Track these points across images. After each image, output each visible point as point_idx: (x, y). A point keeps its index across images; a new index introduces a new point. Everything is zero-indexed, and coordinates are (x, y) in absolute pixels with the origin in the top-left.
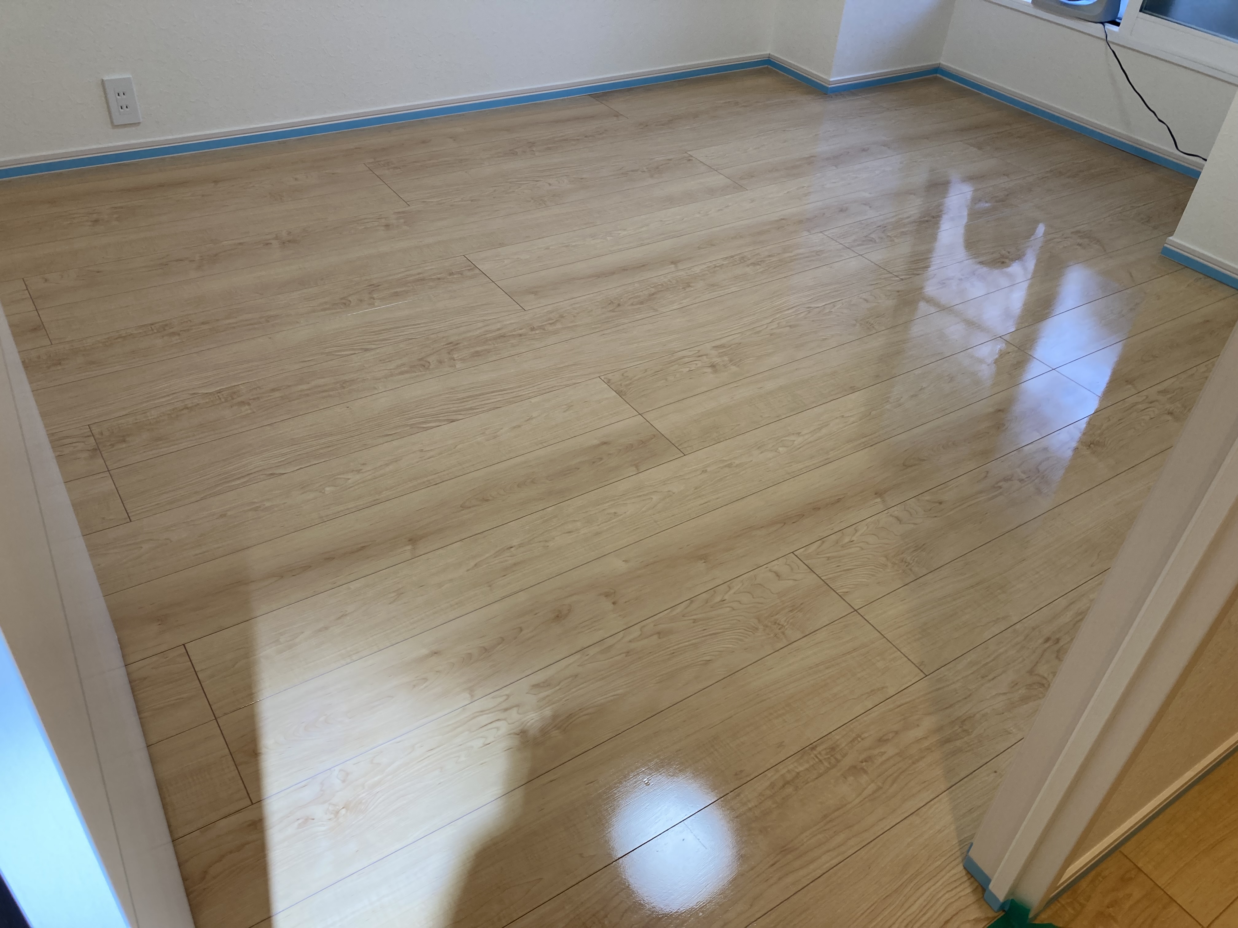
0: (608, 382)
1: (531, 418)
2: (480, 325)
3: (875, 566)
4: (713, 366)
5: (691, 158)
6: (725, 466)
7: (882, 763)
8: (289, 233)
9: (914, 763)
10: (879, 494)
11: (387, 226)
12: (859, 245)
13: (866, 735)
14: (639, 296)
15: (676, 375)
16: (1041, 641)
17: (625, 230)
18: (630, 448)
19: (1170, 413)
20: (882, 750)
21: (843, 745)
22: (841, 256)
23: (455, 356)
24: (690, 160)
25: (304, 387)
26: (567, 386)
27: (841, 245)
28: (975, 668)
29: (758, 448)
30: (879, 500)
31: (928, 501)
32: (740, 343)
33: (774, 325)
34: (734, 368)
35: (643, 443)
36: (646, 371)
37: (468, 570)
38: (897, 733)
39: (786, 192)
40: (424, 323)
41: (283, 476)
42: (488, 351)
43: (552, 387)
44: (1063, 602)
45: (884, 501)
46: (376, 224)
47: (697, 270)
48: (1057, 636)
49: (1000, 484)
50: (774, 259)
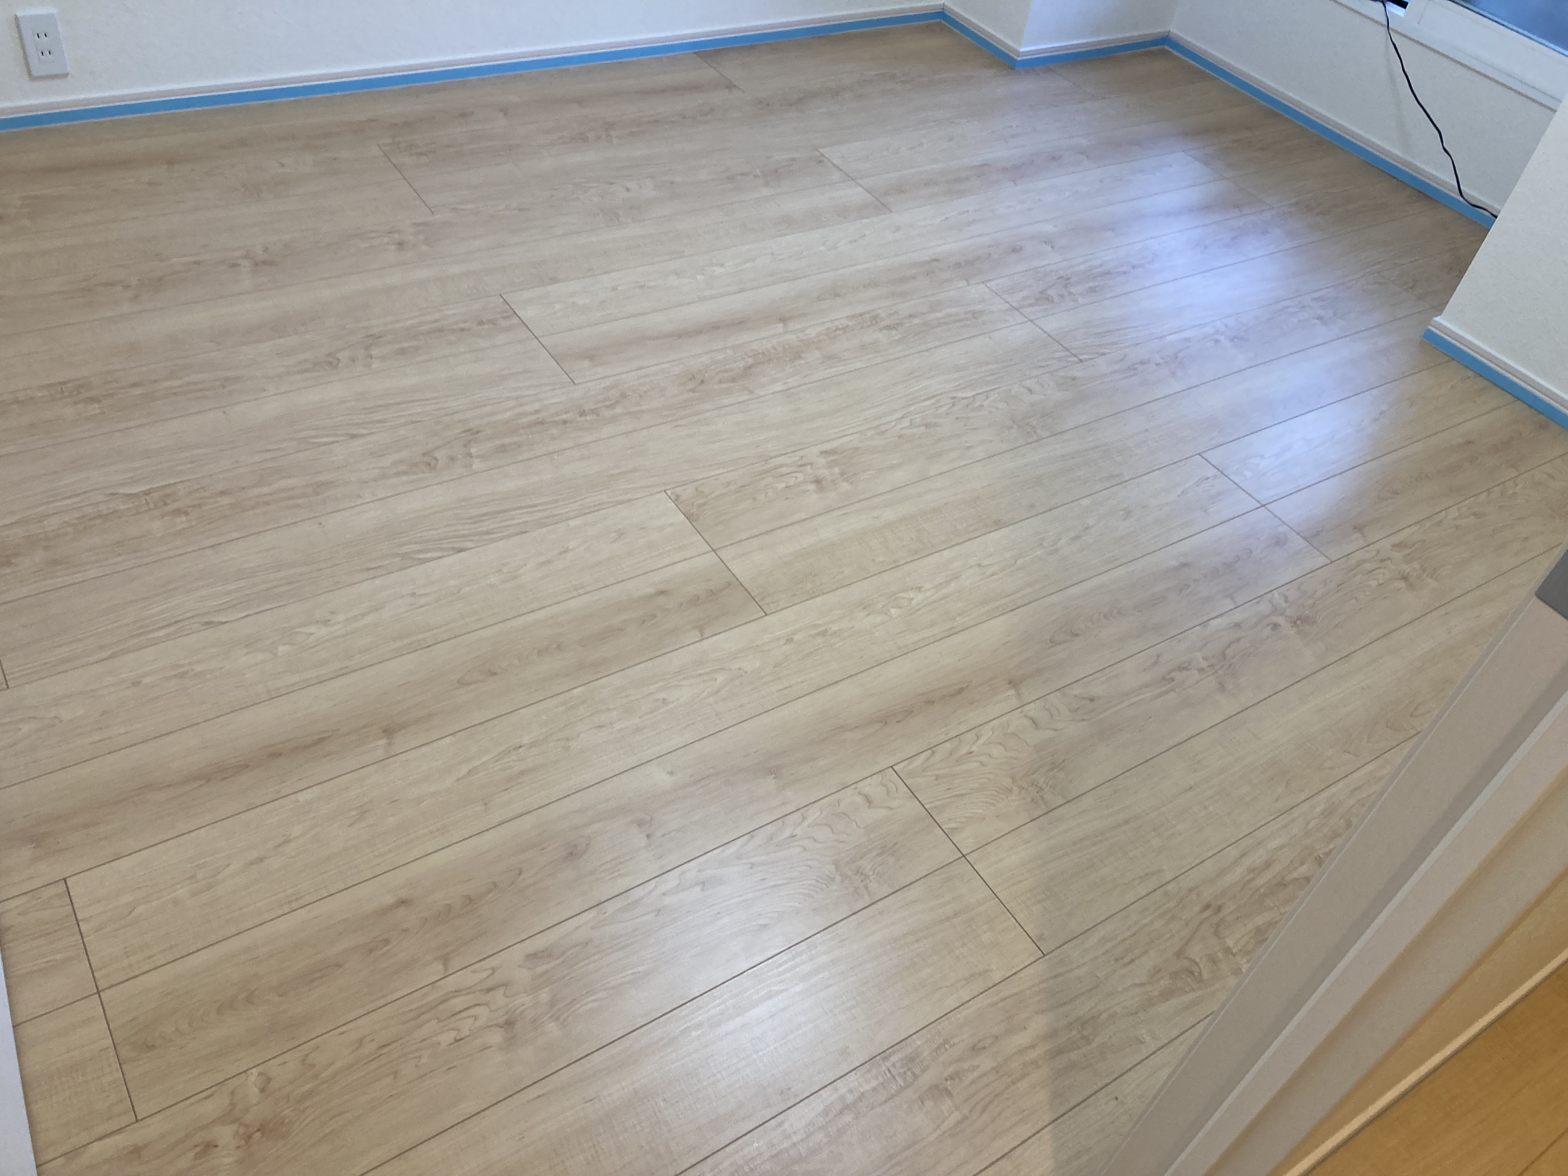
0: (676, 500)
1: (566, 551)
2: (512, 403)
3: (996, 791)
4: (818, 481)
5: (822, 158)
6: (818, 634)
7: (973, 1082)
8: (266, 250)
9: (1013, 1083)
10: (1013, 683)
11: (401, 245)
12: (1031, 305)
13: (956, 1040)
14: (730, 370)
15: (767, 493)
16: (1197, 909)
17: (722, 265)
18: (695, 601)
19: (1405, 578)
20: (975, 1063)
21: (926, 1053)
22: (1006, 321)
23: (473, 451)
24: (820, 162)
25: (265, 490)
26: (622, 503)
27: (1007, 304)
28: (1108, 946)
29: (864, 608)
30: (1012, 692)
31: (1075, 696)
32: (858, 448)
33: (905, 423)
34: (845, 486)
35: (713, 594)
36: (729, 484)
37: (458, 780)
38: (997, 1038)
39: (943, 218)
40: (437, 398)
41: (226, 626)
42: (519, 445)
43: (598, 505)
44: (1233, 852)
45: (1019, 694)
46: (386, 240)
47: (812, 333)
48: (1219, 903)
49: (1172, 675)
50: (916, 321)
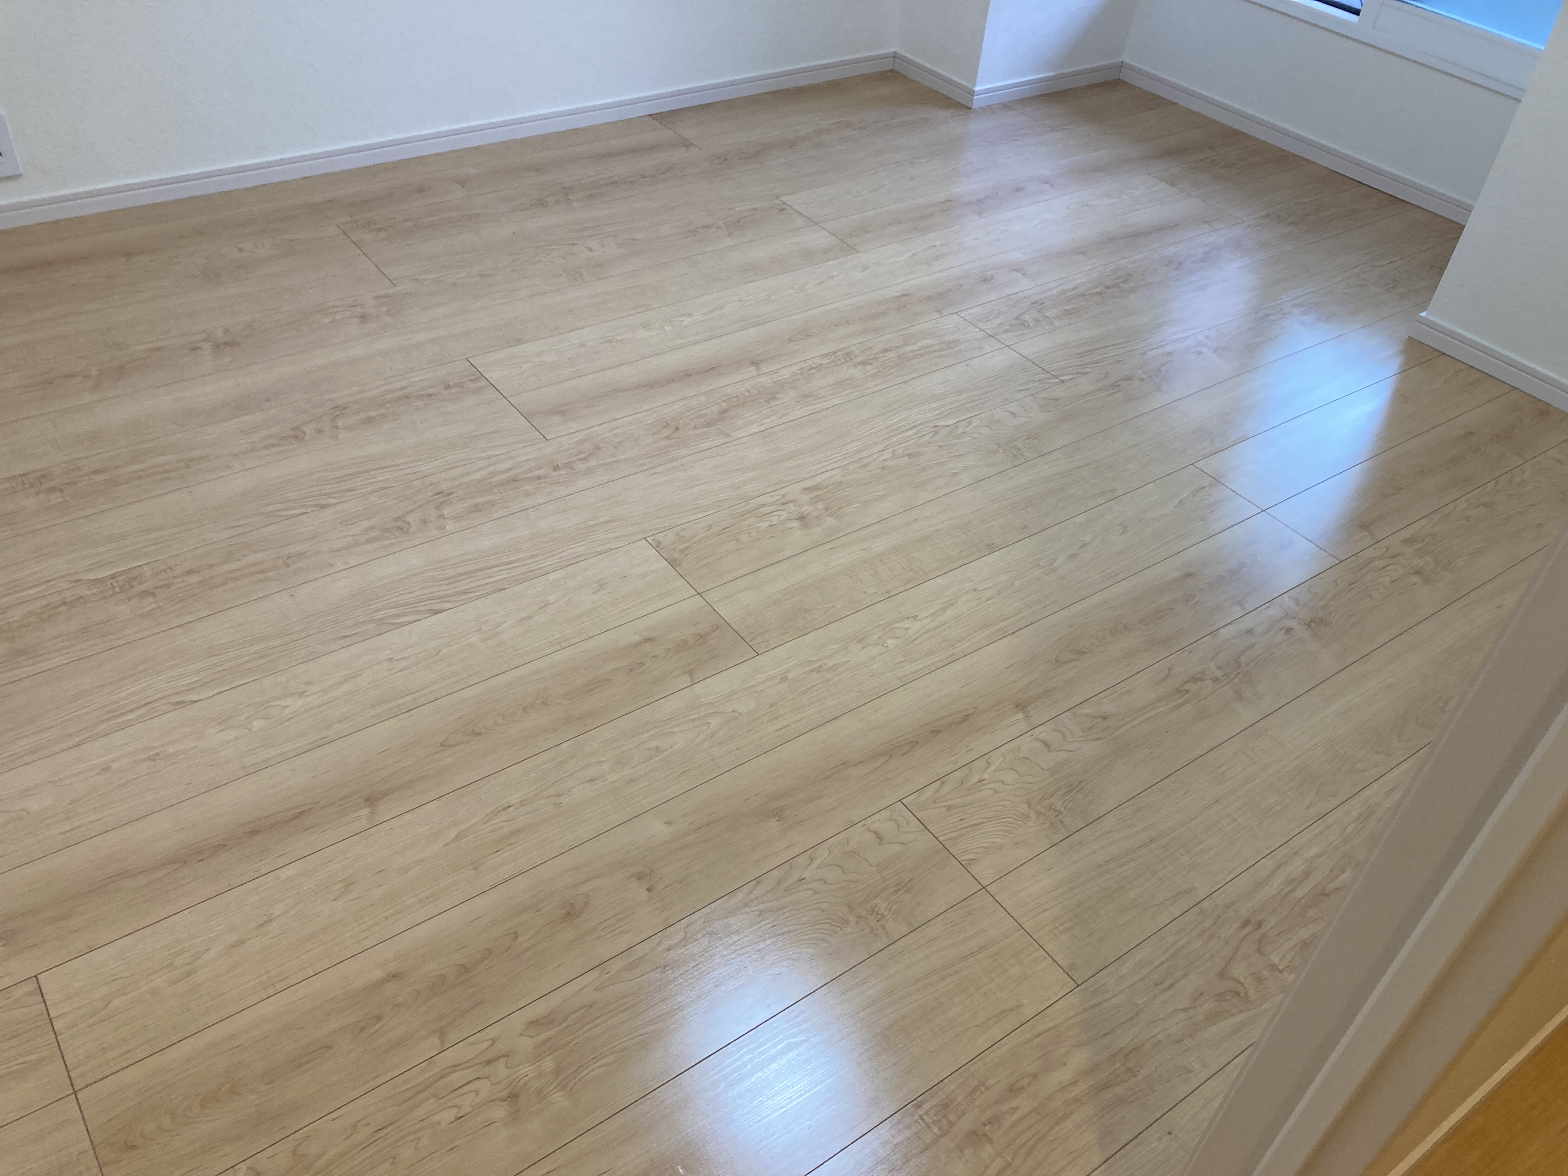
0: (657, 546)
1: (547, 605)
2: (483, 463)
3: (1013, 818)
4: (802, 518)
5: (784, 206)
6: (813, 670)
7: (1015, 1125)
8: (227, 331)
9: (1057, 1123)
10: (1021, 707)
11: (363, 317)
12: (1006, 332)
13: (991, 1082)
14: (706, 415)
15: (751, 533)
16: (1236, 925)
17: (690, 315)
18: (683, 646)
19: (1418, 573)
20: (1014, 1105)
21: (960, 1099)
22: (982, 348)
23: (445, 512)
24: (782, 209)
25: (234, 566)
26: (600, 553)
27: (982, 332)
28: (1145, 971)
29: (859, 641)
30: (1020, 716)
31: (1087, 715)
32: (840, 483)
33: (888, 454)
34: (830, 521)
35: (701, 637)
36: (710, 527)
37: (446, 845)
38: (1035, 1076)
39: (910, 254)
40: (406, 463)
41: (195, 705)
42: (492, 504)
43: (579, 556)
44: (1269, 864)
45: (1027, 717)
46: (349, 314)
47: (786, 374)
48: (1259, 918)
49: (1186, 687)
50: (891, 355)
